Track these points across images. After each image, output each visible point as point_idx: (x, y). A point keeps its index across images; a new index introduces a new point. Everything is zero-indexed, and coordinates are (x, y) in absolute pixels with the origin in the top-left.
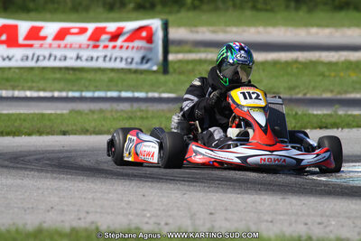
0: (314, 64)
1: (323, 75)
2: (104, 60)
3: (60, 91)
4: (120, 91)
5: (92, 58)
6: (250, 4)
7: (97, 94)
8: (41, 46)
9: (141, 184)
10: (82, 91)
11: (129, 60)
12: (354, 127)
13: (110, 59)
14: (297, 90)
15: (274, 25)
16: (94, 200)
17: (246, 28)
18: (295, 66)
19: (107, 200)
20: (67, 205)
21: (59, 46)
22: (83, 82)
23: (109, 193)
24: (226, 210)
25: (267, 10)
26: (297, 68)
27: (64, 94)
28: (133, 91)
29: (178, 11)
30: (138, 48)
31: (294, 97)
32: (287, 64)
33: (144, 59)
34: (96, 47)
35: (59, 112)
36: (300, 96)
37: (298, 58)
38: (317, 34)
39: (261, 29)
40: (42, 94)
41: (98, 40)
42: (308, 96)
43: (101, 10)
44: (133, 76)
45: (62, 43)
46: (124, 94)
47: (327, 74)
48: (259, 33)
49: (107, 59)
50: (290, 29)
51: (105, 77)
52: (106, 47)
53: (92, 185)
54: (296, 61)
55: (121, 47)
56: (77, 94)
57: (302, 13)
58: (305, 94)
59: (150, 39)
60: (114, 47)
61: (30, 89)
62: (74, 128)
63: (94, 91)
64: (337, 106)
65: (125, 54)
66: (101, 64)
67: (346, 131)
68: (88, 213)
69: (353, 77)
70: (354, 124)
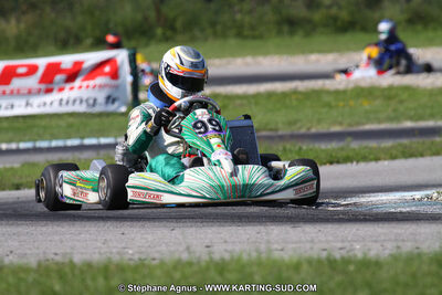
0: (317, 93)
1: (329, 105)
2: (61, 104)
3: (10, 141)
4: (82, 138)
5: (45, 104)
6: (234, 31)
7: (54, 143)
9: (118, 224)
10: (35, 140)
11: (91, 102)
12: (371, 160)
13: (67, 102)
14: (299, 125)
15: (266, 53)
16: (62, 242)
17: (231, 59)
18: (294, 97)
19: (78, 241)
20: (30, 249)
21: (4, 93)
22: (36, 130)
23: (80, 234)
24: (226, 242)
25: (254, 38)
26: (297, 99)
27: (13, 146)
28: (98, 137)
29: (147, 45)
30: (100, 86)
31: (296, 132)
32: (285, 95)
33: (110, 99)
34: (49, 91)
35: (8, 166)
36: (303, 131)
37: (296, 88)
38: (318, 61)
39: (249, 59)
41: (51, 82)
42: (313, 130)
43: (52, 48)
44: (97, 120)
46: (87, 141)
47: (333, 103)
48: (247, 64)
49: (64, 102)
50: (285, 57)
51: (62, 123)
52: (61, 90)
53: (59, 229)
54: (295, 92)
55: (80, 87)
56: (29, 145)
57: (297, 39)
58: (309, 129)
59: (115, 75)
60: (72, 88)
62: (29, 179)
63: (51, 140)
64: (349, 139)
65: (85, 94)
66: (56, 109)
67: (362, 165)
68: (56, 254)
69: (366, 105)
70: (372, 157)
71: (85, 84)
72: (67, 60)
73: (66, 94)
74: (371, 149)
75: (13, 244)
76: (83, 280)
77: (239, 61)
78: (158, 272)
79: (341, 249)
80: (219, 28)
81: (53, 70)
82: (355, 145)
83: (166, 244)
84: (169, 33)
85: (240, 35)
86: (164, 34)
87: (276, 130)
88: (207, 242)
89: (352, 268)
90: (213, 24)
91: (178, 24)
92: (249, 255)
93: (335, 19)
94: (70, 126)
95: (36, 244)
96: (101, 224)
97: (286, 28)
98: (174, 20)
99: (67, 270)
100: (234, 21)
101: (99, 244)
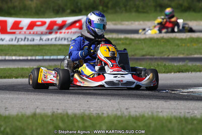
0: (173, 39)
1: (178, 45)
2: (55, 40)
3: (32, 56)
5: (48, 39)
6: (135, 9)
7: (52, 57)
8: (20, 33)
9: (85, 96)
10: (43, 56)
12: (197, 72)
13: (59, 39)
14: (164, 53)
15: (149, 20)
17: (133, 22)
18: (162, 41)
19: (67, 103)
20: (46, 106)
21: (30, 33)
22: (44, 51)
23: (68, 100)
24: (135, 107)
25: (144, 12)
27: (34, 58)
30: (74, 33)
31: (163, 57)
32: (158, 39)
34: (50, 33)
35: (31, 67)
36: (166, 56)
37: (163, 36)
40: (21, 58)
41: (52, 29)
42: (170, 56)
43: (52, 14)
45: (32, 31)
47: (180, 45)
48: (141, 24)
49: (57, 39)
51: (56, 48)
52: (56, 33)
53: (58, 97)
54: (163, 38)
55: (65, 33)
56: (41, 58)
58: (168, 56)
59: (81, 27)
60: (61, 33)
61: (15, 55)
63: (50, 56)
64: (187, 61)
65: (67, 36)
66: (53, 42)
67: (194, 74)
68: (58, 109)
69: (195, 46)
70: (198, 70)
71: (67, 31)
72: (59, 20)
73: (58, 35)
74: (198, 66)
75: (38, 104)
76: (73, 122)
77: (137, 23)
78: (106, 120)
79: (188, 113)
80: (128, 7)
81: (53, 24)
82: (190, 64)
83: (108, 107)
84: (105, 9)
85: (137, 11)
86: (103, 9)
87: (153, 56)
88: (126, 107)
89: (195, 122)
90: (125, 6)
91: (110, 5)
92: (148, 114)
93: (181, 5)
94: (60, 50)
95: (48, 104)
96: (77, 96)
97: (158, 9)
98: (108, 3)
99: (65, 117)
100: (135, 5)
101: (77, 105)
